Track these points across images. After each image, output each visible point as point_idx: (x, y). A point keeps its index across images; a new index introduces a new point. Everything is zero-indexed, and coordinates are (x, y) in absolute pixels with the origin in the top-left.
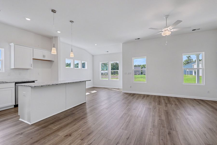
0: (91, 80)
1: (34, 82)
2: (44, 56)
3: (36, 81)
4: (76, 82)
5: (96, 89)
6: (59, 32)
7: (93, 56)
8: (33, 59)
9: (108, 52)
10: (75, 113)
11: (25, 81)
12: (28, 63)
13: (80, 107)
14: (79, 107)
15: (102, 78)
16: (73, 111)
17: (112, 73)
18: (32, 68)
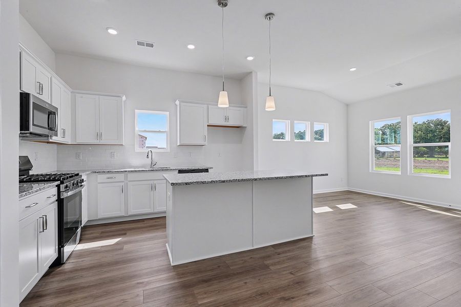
0: (327, 175)
1: (206, 170)
2: (227, 119)
3: (211, 168)
4: (277, 178)
5: (354, 196)
6: (250, 58)
7: (347, 105)
8: (208, 126)
9: (399, 84)
10: (271, 268)
11: (193, 168)
12: (200, 135)
13: (289, 251)
14: (286, 249)
15: (378, 165)
16: (269, 257)
17: (418, 153)
18: (206, 143)
